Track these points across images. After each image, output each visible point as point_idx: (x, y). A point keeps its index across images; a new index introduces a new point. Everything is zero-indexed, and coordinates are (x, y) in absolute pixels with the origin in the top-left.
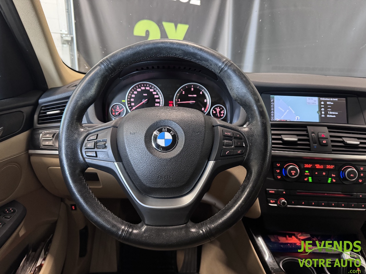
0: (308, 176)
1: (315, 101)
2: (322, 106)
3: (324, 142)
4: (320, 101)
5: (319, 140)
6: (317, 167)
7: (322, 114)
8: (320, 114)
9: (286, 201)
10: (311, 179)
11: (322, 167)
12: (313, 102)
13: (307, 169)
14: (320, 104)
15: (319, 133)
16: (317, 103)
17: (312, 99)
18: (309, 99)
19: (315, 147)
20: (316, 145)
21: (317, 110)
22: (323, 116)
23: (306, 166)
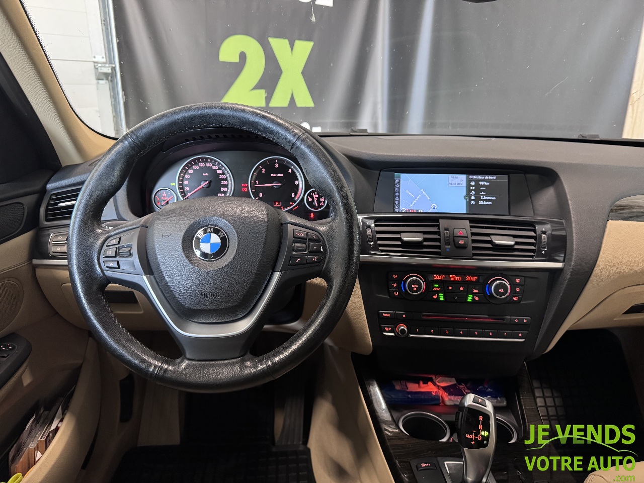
0: (437, 292)
1: (462, 181)
2: (471, 188)
3: (461, 242)
4: (469, 181)
5: (453, 240)
6: (452, 279)
7: (470, 200)
8: (468, 200)
9: (406, 329)
10: (443, 297)
11: (459, 279)
12: (459, 182)
13: (437, 282)
14: (469, 185)
15: (455, 229)
16: (464, 183)
17: (457, 178)
18: (453, 178)
19: (448, 250)
20: (449, 247)
21: (465, 194)
22: (473, 203)
23: (436, 277)
